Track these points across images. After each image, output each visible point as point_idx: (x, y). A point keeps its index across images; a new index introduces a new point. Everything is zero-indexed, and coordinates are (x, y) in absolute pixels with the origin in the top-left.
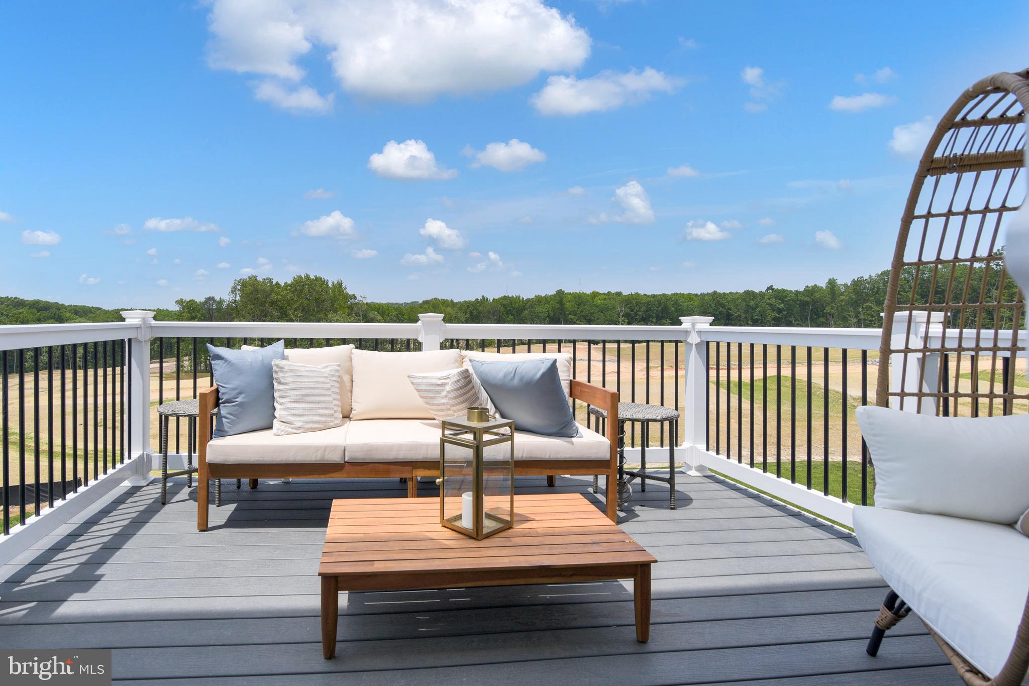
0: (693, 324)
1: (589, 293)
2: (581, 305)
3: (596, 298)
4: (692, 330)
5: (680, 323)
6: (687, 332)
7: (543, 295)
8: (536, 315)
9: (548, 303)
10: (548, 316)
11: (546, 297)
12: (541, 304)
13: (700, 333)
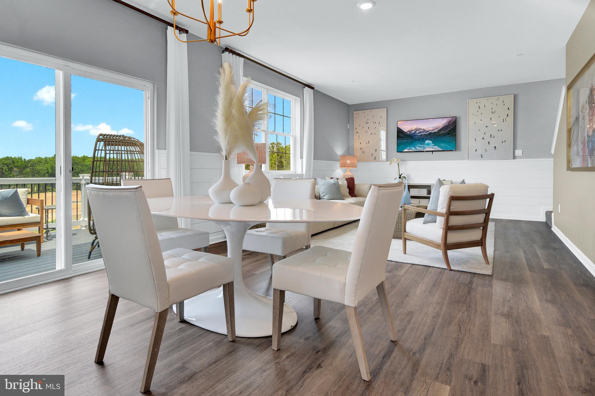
0: (83, 177)
1: (80, 157)
2: (74, 164)
3: (86, 160)
4: (83, 179)
5: (79, 176)
6: (81, 180)
7: (44, 158)
8: (36, 172)
9: (48, 163)
10: (48, 173)
11: (46, 158)
12: (41, 164)
13: (85, 180)
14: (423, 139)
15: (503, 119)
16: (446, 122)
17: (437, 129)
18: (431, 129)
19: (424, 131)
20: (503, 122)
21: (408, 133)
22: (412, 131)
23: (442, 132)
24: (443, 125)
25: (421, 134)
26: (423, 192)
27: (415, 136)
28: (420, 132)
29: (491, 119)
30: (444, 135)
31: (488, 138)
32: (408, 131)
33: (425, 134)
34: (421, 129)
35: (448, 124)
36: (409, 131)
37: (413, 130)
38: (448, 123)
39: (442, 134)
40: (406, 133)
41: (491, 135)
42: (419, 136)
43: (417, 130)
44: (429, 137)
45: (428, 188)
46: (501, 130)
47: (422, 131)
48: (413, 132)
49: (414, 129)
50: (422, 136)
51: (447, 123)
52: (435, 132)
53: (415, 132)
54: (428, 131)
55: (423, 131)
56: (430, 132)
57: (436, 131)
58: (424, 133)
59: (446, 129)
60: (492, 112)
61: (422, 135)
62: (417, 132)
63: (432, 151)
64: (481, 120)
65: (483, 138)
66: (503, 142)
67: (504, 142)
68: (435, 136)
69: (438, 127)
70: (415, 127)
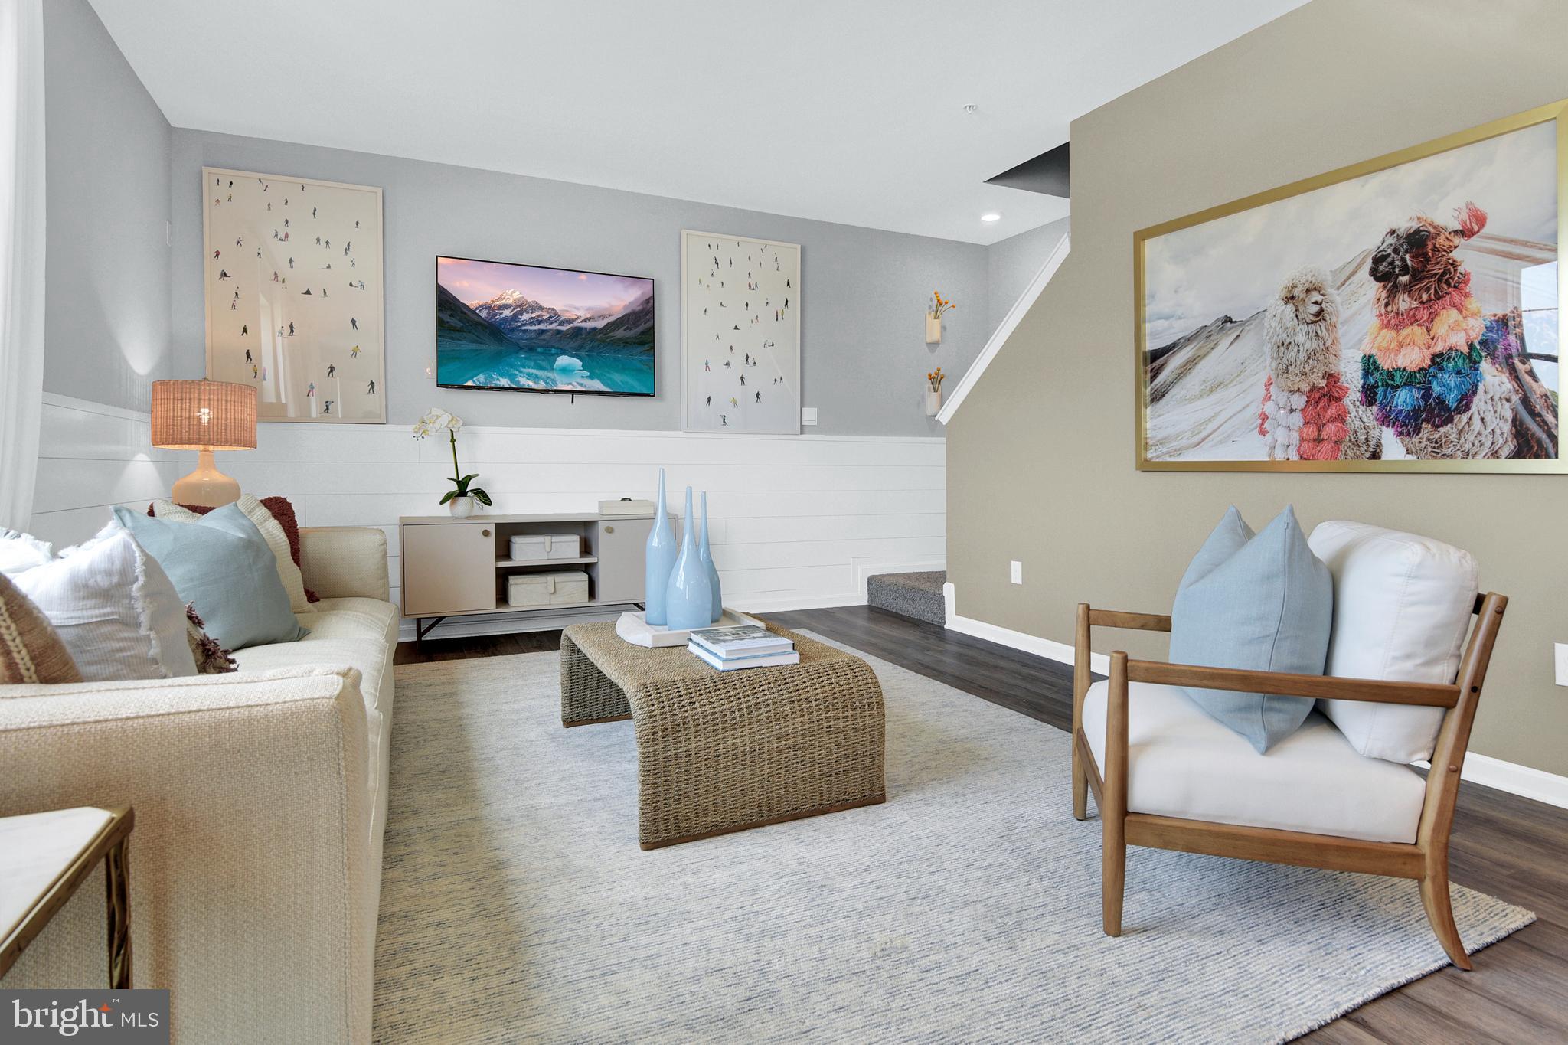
14: (548, 346)
15: (777, 313)
16: (636, 300)
17: (603, 317)
18: (583, 314)
19: (554, 316)
20: (777, 320)
21: (484, 314)
22: (501, 307)
23: (620, 333)
24: (625, 307)
25: (542, 327)
26: (567, 549)
27: (513, 330)
28: (538, 321)
29: (747, 305)
30: (627, 343)
31: (738, 366)
32: (482, 307)
33: (559, 332)
34: (541, 308)
35: (640, 307)
36: (489, 308)
37: (506, 306)
38: (642, 304)
39: (620, 339)
40: (474, 312)
41: (747, 357)
42: (534, 335)
43: (522, 307)
44: (572, 344)
45: (584, 530)
46: (773, 345)
47: (546, 316)
48: (507, 313)
49: (509, 302)
50: (543, 337)
51: (639, 303)
52: (595, 329)
53: (515, 317)
54: (570, 321)
55: (551, 317)
56: (577, 324)
57: (600, 324)
58: (554, 326)
59: (636, 324)
60: (750, 286)
61: (543, 332)
62: (526, 317)
63: (573, 393)
64: (722, 305)
65: (727, 364)
66: (776, 380)
67: (779, 380)
68: (596, 344)
69: (607, 313)
70: (517, 295)
